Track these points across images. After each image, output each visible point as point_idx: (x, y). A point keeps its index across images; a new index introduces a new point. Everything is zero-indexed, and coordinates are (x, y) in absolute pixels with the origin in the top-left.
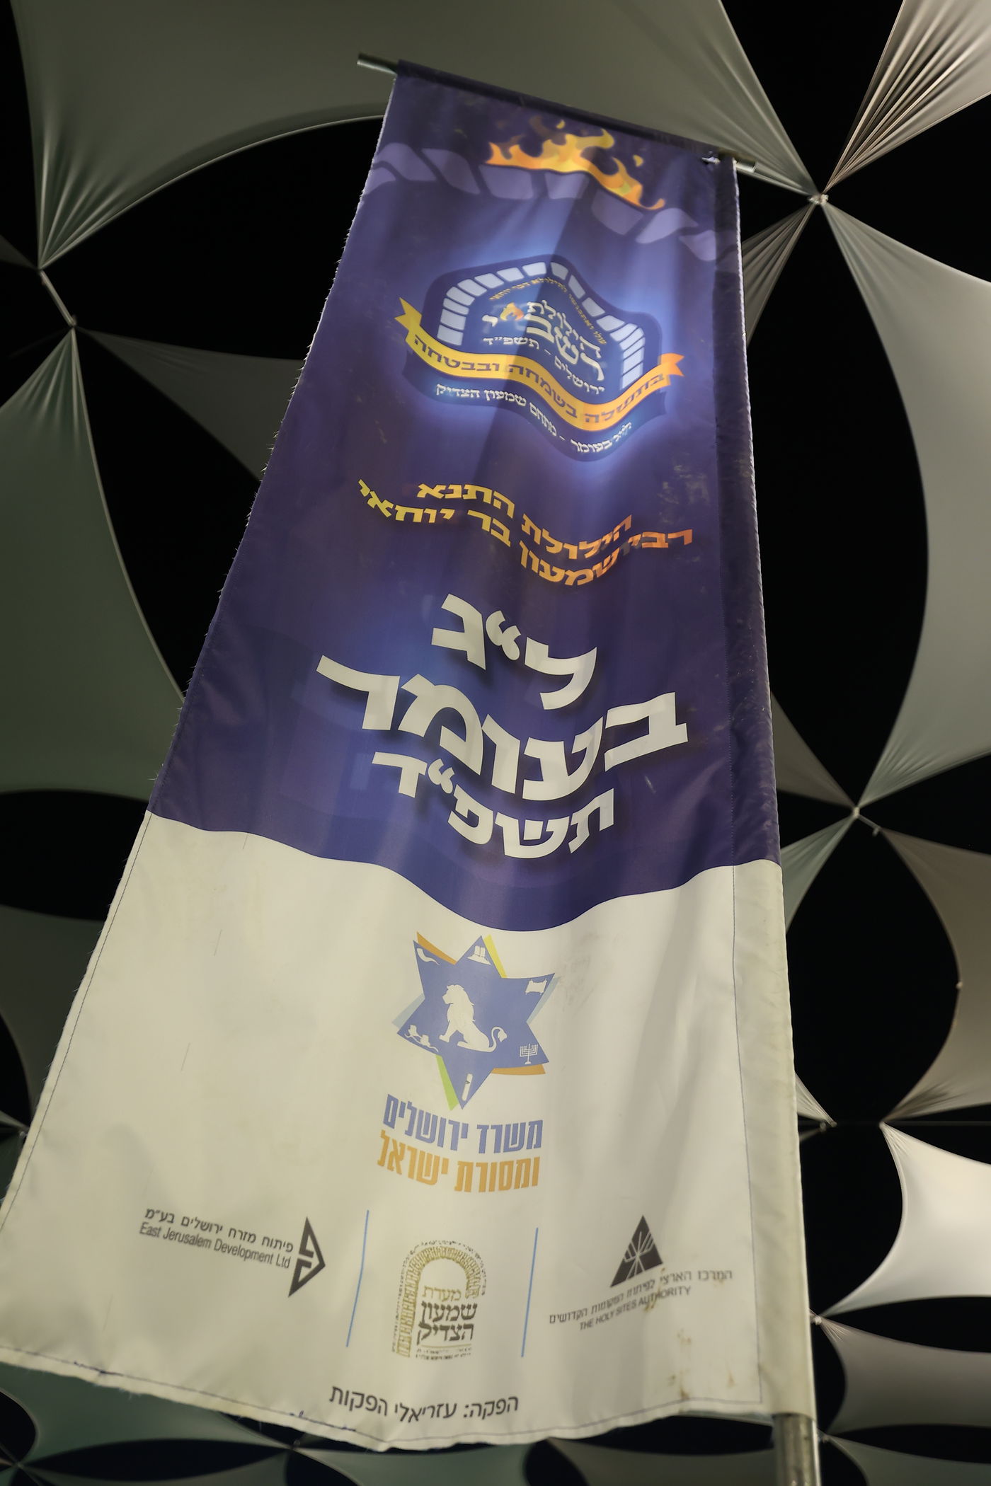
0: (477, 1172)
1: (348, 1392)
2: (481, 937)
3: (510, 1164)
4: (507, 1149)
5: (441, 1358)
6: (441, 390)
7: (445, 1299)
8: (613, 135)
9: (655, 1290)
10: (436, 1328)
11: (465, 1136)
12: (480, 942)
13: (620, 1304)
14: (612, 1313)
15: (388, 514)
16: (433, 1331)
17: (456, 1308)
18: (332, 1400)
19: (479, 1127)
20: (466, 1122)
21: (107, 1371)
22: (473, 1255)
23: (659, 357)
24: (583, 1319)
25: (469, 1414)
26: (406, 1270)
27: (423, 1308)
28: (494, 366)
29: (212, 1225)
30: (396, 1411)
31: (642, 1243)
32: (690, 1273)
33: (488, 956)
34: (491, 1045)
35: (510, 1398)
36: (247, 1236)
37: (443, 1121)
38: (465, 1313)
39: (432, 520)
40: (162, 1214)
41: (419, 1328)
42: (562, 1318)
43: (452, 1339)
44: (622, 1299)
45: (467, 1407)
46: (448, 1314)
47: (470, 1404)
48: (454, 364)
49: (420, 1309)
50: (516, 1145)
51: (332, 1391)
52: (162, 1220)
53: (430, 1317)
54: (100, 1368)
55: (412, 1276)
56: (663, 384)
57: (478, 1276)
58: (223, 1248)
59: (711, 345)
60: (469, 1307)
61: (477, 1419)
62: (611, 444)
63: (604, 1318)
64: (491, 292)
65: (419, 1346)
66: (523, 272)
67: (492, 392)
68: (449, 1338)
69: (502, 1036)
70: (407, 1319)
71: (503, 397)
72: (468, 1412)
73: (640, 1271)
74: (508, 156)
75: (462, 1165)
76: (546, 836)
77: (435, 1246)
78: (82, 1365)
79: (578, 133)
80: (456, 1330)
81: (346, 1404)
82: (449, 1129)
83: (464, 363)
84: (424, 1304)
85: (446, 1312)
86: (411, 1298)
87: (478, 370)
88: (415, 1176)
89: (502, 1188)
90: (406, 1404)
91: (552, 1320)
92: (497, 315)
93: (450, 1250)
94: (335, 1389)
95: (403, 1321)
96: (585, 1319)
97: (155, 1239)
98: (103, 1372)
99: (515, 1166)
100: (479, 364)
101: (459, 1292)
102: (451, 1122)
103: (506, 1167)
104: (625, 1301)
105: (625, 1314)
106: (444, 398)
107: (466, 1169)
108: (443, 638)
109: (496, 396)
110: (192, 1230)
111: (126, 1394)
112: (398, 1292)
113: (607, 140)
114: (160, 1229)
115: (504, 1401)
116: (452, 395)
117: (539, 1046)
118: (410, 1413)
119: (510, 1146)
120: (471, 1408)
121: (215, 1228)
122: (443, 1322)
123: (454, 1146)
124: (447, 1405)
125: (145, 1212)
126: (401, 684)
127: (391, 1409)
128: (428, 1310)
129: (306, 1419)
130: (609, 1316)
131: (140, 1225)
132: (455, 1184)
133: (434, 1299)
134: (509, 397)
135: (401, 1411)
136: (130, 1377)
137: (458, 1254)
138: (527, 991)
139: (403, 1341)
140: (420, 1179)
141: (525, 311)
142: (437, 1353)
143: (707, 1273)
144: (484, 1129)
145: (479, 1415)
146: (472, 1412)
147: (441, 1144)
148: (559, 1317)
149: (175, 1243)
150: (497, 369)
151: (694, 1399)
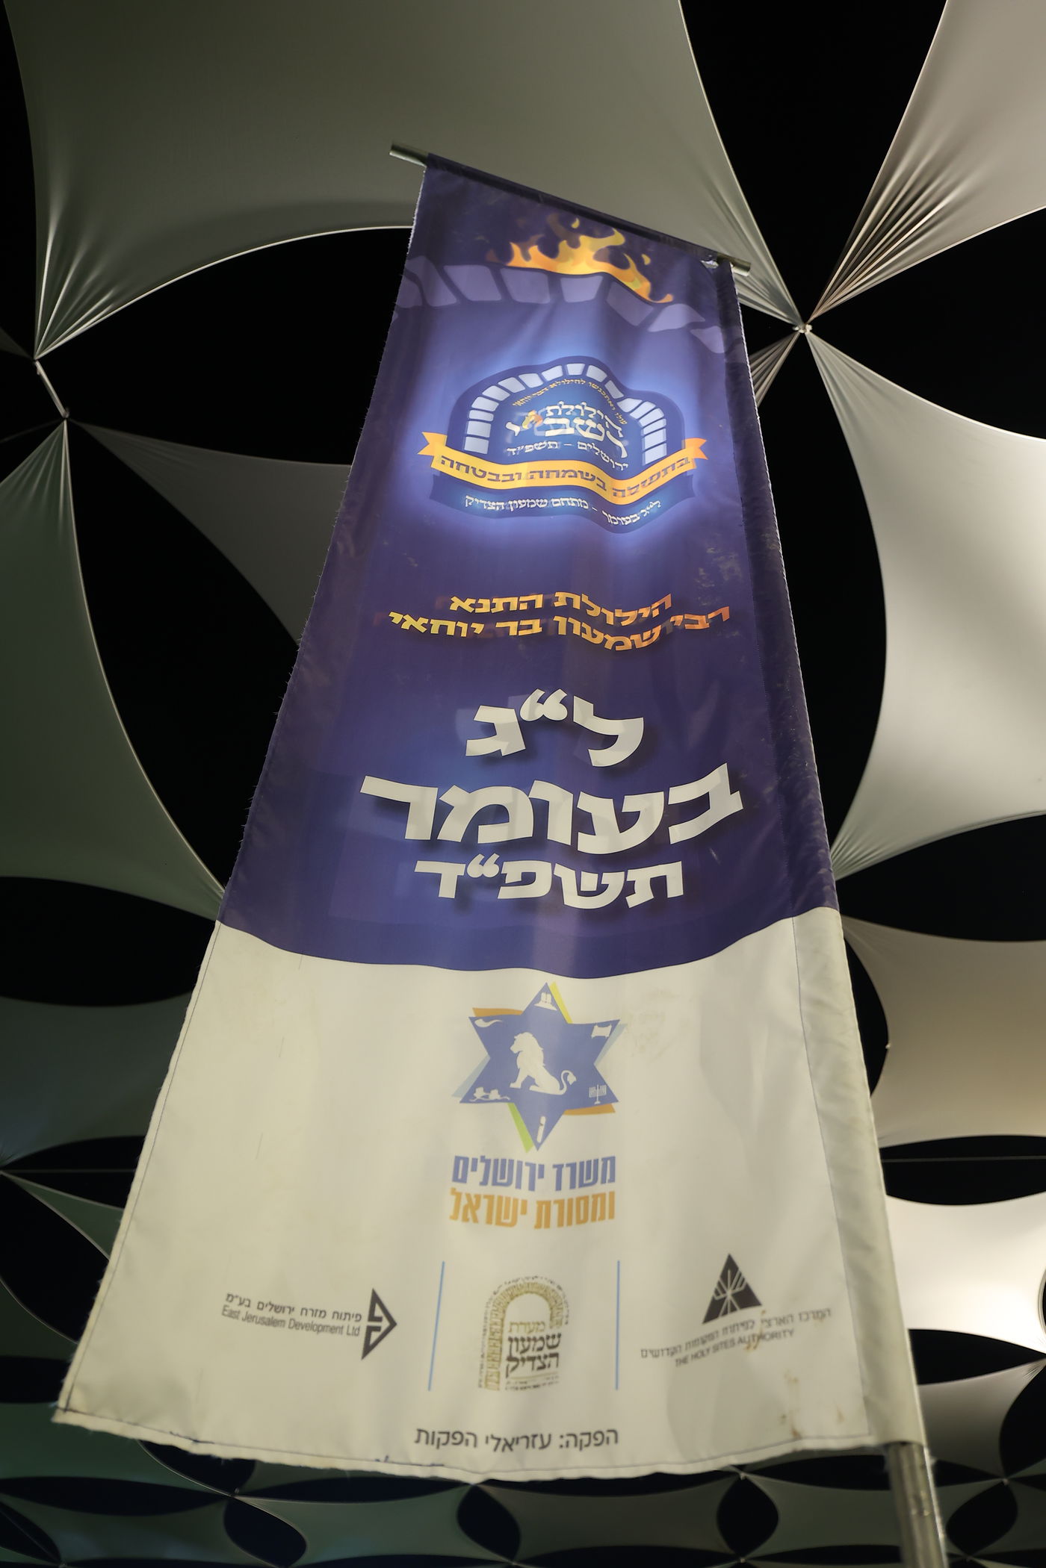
0: (555, 1210)
1: (434, 1433)
2: (546, 984)
3: (586, 1198)
4: (582, 1185)
5: (529, 1387)
6: (469, 501)
7: (531, 1331)
8: (623, 234)
9: (756, 1330)
10: (523, 1360)
11: (541, 1176)
12: (546, 989)
13: (716, 1341)
14: (708, 1350)
15: (423, 630)
16: (521, 1363)
17: (542, 1339)
18: (418, 1441)
19: (555, 1166)
20: (542, 1163)
21: (201, 1439)
22: (555, 1288)
23: (683, 441)
24: (682, 1355)
25: (564, 1444)
26: (490, 1310)
27: (509, 1343)
28: (517, 475)
29: (284, 1308)
30: (487, 1442)
31: (732, 1281)
32: (792, 1316)
33: (554, 1002)
34: (562, 1087)
35: (609, 1431)
36: (318, 1313)
37: (520, 1163)
38: (550, 1342)
39: (464, 634)
40: (240, 1299)
41: (507, 1363)
42: (655, 1354)
43: (540, 1368)
44: (717, 1336)
45: (562, 1437)
46: (534, 1345)
47: (564, 1434)
48: (481, 474)
49: (506, 1344)
50: (591, 1181)
51: (416, 1433)
52: (241, 1304)
53: (517, 1350)
54: (194, 1438)
55: (496, 1315)
56: (689, 467)
57: (561, 1306)
58: (297, 1325)
59: (729, 431)
60: (554, 1337)
61: (573, 1451)
62: (639, 518)
63: (699, 1354)
64: (514, 397)
65: (509, 1379)
66: (542, 378)
67: (515, 502)
68: (536, 1367)
69: (572, 1079)
70: (494, 1356)
71: (525, 505)
72: (563, 1442)
73: (733, 1309)
74: (527, 257)
75: (540, 1204)
76: (601, 888)
77: (518, 1283)
78: (178, 1435)
79: (590, 234)
80: (542, 1359)
81: (433, 1443)
82: (526, 1171)
83: (490, 473)
84: (511, 1340)
85: (532, 1343)
86: (497, 1336)
87: (503, 481)
88: (494, 1221)
89: (579, 1222)
90: (497, 1435)
91: (644, 1354)
92: (519, 424)
93: (533, 1284)
94: (420, 1431)
95: (490, 1359)
96: (679, 1356)
97: (235, 1320)
98: (196, 1441)
99: (591, 1200)
100: (504, 475)
101: (543, 1323)
102: (527, 1164)
103: (582, 1202)
104: (721, 1338)
105: (722, 1353)
106: (471, 510)
107: (544, 1207)
108: (477, 747)
109: (519, 505)
110: (267, 1313)
111: (219, 1460)
112: (482, 1332)
113: (617, 239)
114: (239, 1312)
115: (601, 1432)
116: (479, 507)
117: (608, 1087)
118: (502, 1443)
119: (585, 1182)
120: (566, 1438)
121: (287, 1310)
122: (530, 1353)
123: (532, 1187)
124: (542, 1436)
125: (225, 1297)
126: (439, 795)
127: (481, 1440)
128: (514, 1344)
129: (393, 1463)
130: (705, 1353)
131: (222, 1308)
132: (534, 1223)
133: (520, 1333)
134: (531, 504)
135: (493, 1443)
136: (221, 1444)
137: (541, 1287)
138: (593, 1036)
139: (491, 1376)
140: (499, 1223)
141: (544, 416)
142: (526, 1383)
143: (807, 1314)
144: (559, 1168)
145: (576, 1445)
146: (568, 1442)
147: (519, 1186)
148: (651, 1352)
149: (252, 1325)
150: (519, 478)
151: (807, 1438)
